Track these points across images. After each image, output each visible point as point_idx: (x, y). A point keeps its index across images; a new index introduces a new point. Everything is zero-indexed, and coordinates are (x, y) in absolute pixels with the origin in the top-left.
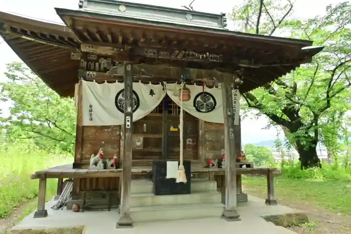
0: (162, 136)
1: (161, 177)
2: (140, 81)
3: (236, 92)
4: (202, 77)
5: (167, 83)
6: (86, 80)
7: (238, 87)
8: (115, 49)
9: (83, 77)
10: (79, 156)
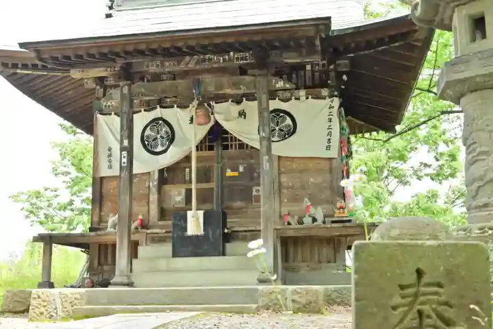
0: (213, 185)
1: (179, 233)
2: (175, 106)
3: (332, 102)
4: (221, 88)
5: (216, 103)
6: (103, 114)
7: (336, 93)
8: (109, 69)
9: (99, 111)
10: (96, 219)
